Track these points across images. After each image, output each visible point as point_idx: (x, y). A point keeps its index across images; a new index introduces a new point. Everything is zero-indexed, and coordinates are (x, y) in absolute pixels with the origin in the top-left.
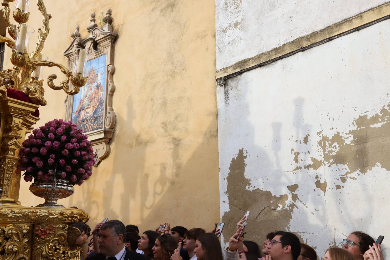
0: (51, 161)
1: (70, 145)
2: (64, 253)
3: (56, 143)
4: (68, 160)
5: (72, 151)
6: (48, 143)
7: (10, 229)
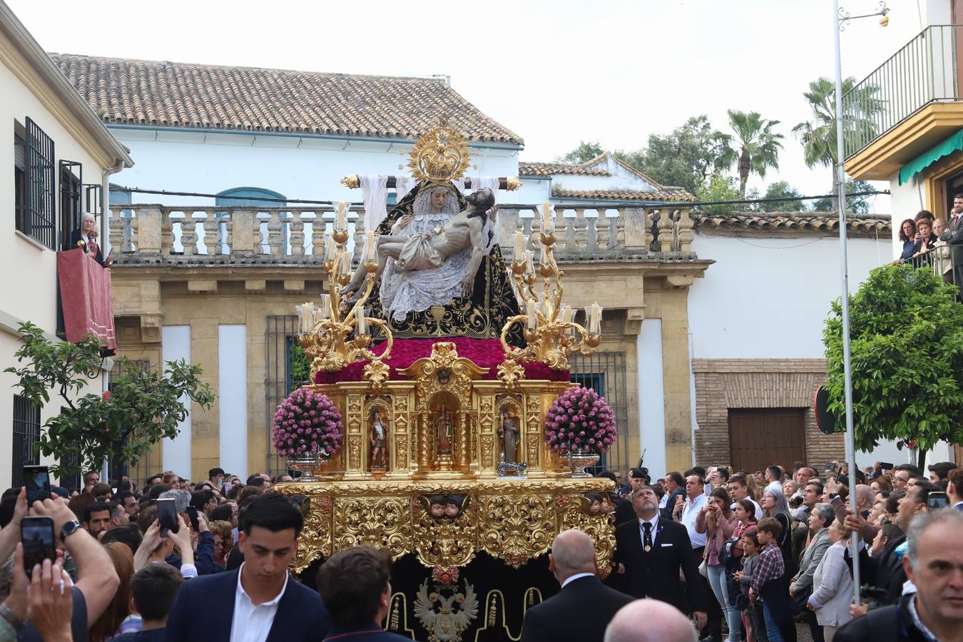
0: (561, 435)
1: (575, 418)
2: (582, 520)
3: (564, 418)
4: (577, 432)
5: (579, 422)
6: (558, 418)
7: (534, 499)
